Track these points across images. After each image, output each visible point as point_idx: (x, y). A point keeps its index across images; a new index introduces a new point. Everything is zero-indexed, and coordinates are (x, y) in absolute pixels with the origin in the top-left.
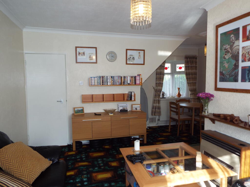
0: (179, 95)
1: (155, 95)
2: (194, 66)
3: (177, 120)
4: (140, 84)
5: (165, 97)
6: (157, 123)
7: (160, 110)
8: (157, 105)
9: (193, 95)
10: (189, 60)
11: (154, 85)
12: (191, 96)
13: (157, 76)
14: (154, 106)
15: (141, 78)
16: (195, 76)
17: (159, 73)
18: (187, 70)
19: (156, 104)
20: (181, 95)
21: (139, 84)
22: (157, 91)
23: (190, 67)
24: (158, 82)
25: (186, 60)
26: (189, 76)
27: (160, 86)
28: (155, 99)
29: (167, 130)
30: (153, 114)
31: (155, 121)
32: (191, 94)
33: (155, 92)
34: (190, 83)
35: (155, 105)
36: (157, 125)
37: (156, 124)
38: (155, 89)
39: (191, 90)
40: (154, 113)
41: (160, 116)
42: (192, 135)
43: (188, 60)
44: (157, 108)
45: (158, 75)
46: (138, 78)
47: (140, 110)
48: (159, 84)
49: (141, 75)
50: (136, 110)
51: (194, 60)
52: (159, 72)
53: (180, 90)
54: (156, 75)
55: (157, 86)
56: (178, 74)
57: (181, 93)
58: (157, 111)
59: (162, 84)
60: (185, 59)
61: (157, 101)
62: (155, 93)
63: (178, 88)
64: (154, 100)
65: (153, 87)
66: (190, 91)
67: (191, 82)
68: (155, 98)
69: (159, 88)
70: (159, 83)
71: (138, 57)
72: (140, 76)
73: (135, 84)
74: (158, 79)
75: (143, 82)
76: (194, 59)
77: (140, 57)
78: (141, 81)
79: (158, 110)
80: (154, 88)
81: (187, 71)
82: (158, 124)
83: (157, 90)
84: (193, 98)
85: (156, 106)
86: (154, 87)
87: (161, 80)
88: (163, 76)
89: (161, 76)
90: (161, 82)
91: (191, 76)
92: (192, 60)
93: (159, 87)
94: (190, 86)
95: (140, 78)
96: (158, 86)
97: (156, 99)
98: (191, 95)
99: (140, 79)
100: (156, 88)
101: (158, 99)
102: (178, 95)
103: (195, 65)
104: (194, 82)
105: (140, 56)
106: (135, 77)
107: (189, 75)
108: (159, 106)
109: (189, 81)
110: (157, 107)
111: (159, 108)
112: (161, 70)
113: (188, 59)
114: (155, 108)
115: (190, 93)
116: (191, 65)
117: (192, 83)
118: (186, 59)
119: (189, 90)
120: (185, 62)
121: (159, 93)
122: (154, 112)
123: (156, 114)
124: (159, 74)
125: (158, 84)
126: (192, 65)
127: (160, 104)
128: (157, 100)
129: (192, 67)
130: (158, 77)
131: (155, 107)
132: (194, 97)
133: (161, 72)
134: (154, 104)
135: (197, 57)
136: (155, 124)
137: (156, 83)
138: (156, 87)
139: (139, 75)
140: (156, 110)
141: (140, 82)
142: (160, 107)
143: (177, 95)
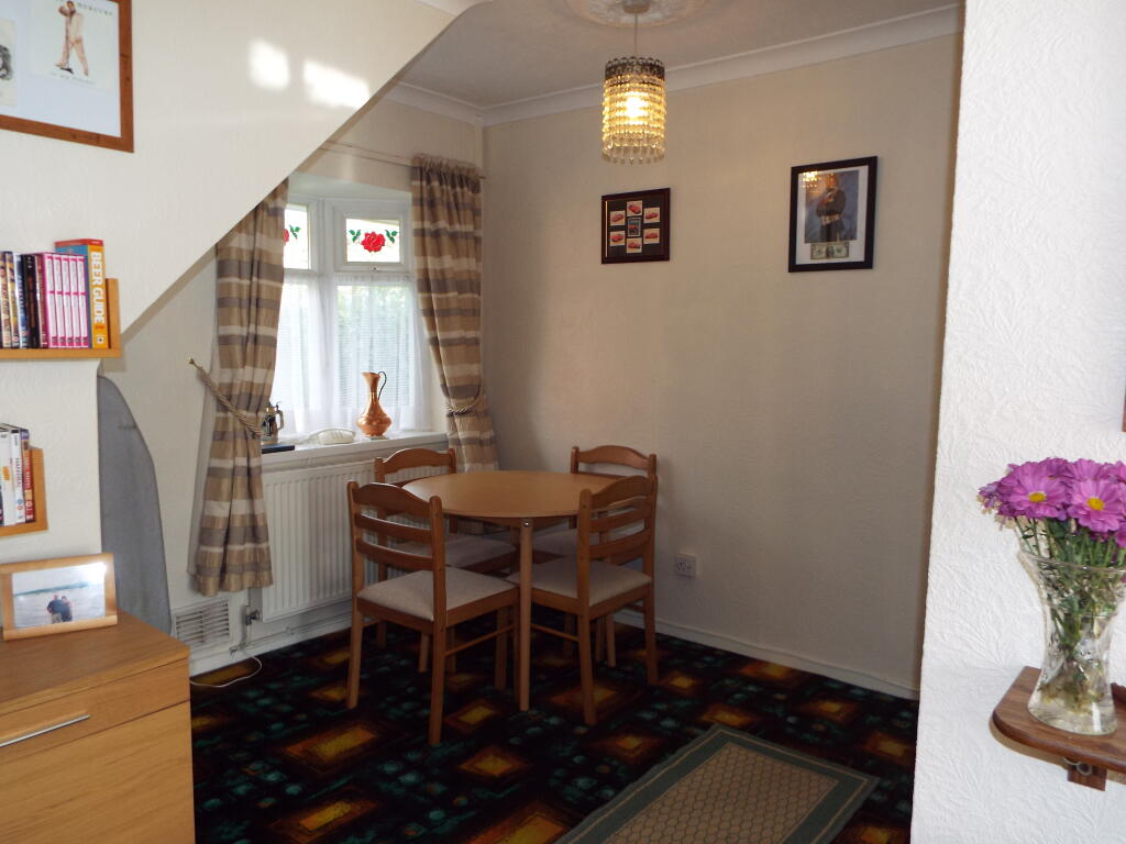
0: (377, 421)
1: (220, 436)
2: (466, 233)
3: (425, 621)
4: (88, 340)
5: (283, 437)
6: (236, 642)
7: (263, 546)
8: (241, 507)
9: (468, 420)
10: (438, 194)
11: (206, 354)
12: (454, 428)
13: (226, 280)
14: (213, 519)
15: (108, 285)
16: (476, 296)
17: (246, 258)
18: (429, 259)
19: (226, 505)
20: (388, 422)
21: (82, 347)
22: (229, 398)
23: (445, 239)
24: (236, 330)
25: (421, 187)
26: (443, 296)
27: (254, 366)
28: (216, 463)
29: (334, 694)
30: (212, 582)
31: (226, 631)
32: (451, 415)
33: (213, 404)
34: (449, 343)
35: (220, 510)
36: (239, 657)
37: (233, 651)
38: (216, 380)
39: (453, 390)
40: (217, 571)
41: (264, 590)
42: (524, 705)
43: (431, 191)
44: (237, 533)
45: (240, 277)
46: (59, 279)
47: (113, 619)
48: (250, 345)
49: (101, 243)
50: (62, 626)
51: (463, 194)
52: (240, 250)
53: (378, 390)
54: (222, 271)
55: (227, 362)
56: (363, 278)
57: (387, 409)
58: (242, 553)
59: (272, 342)
60: (413, 178)
61: (240, 480)
62: (213, 413)
63: (365, 374)
64: (213, 473)
65: (200, 369)
66: (447, 394)
67: (455, 334)
68: (217, 453)
69: (247, 378)
70: (245, 340)
71: (59, 58)
72: (95, 257)
73: (34, 340)
74: (236, 310)
75: (126, 318)
76: (466, 189)
77: (83, 59)
78: (99, 307)
79: (249, 546)
80: (203, 377)
81: (426, 263)
82: (243, 645)
83: (236, 392)
84: (470, 441)
85: (229, 519)
86: (207, 370)
87: (263, 311)
88: (274, 284)
89: (264, 282)
90: (263, 331)
91: (452, 294)
92: (455, 195)
93: (248, 369)
94: (451, 362)
95: (97, 280)
96: (244, 365)
97: (228, 464)
98: (457, 421)
99: (87, 294)
100: (221, 377)
101: (242, 462)
102: (370, 420)
103: (470, 228)
104: (471, 334)
105: (72, 43)
106: (29, 268)
107: (443, 288)
108: (253, 517)
109: (443, 329)
110: (237, 523)
111: (255, 531)
112: (263, 242)
113: (436, 184)
114: (220, 537)
115: (443, 405)
116: (451, 222)
117: (463, 341)
118: (417, 183)
119: (444, 386)
120: (414, 200)
121: (251, 414)
122: (216, 564)
123: (232, 579)
124: (246, 269)
125: (237, 348)
126: (457, 227)
127: (257, 502)
128: (234, 471)
129: (454, 236)
130: (234, 294)
131: (221, 526)
132: (477, 434)
133: (261, 251)
134: (213, 504)
135: (478, 183)
136: (227, 648)
137: (224, 341)
138: (223, 366)
139: (81, 248)
140: (230, 547)
141: (99, 317)
142: (260, 523)
143: (363, 421)
